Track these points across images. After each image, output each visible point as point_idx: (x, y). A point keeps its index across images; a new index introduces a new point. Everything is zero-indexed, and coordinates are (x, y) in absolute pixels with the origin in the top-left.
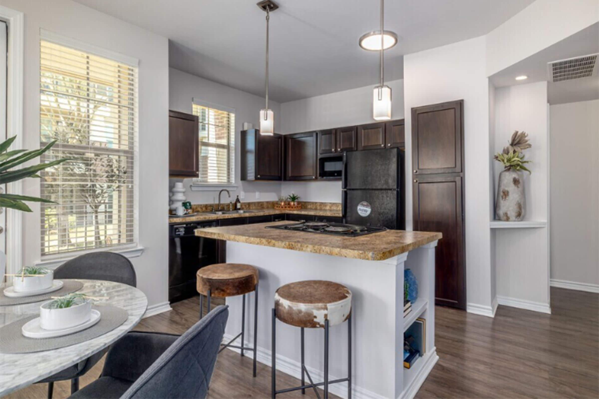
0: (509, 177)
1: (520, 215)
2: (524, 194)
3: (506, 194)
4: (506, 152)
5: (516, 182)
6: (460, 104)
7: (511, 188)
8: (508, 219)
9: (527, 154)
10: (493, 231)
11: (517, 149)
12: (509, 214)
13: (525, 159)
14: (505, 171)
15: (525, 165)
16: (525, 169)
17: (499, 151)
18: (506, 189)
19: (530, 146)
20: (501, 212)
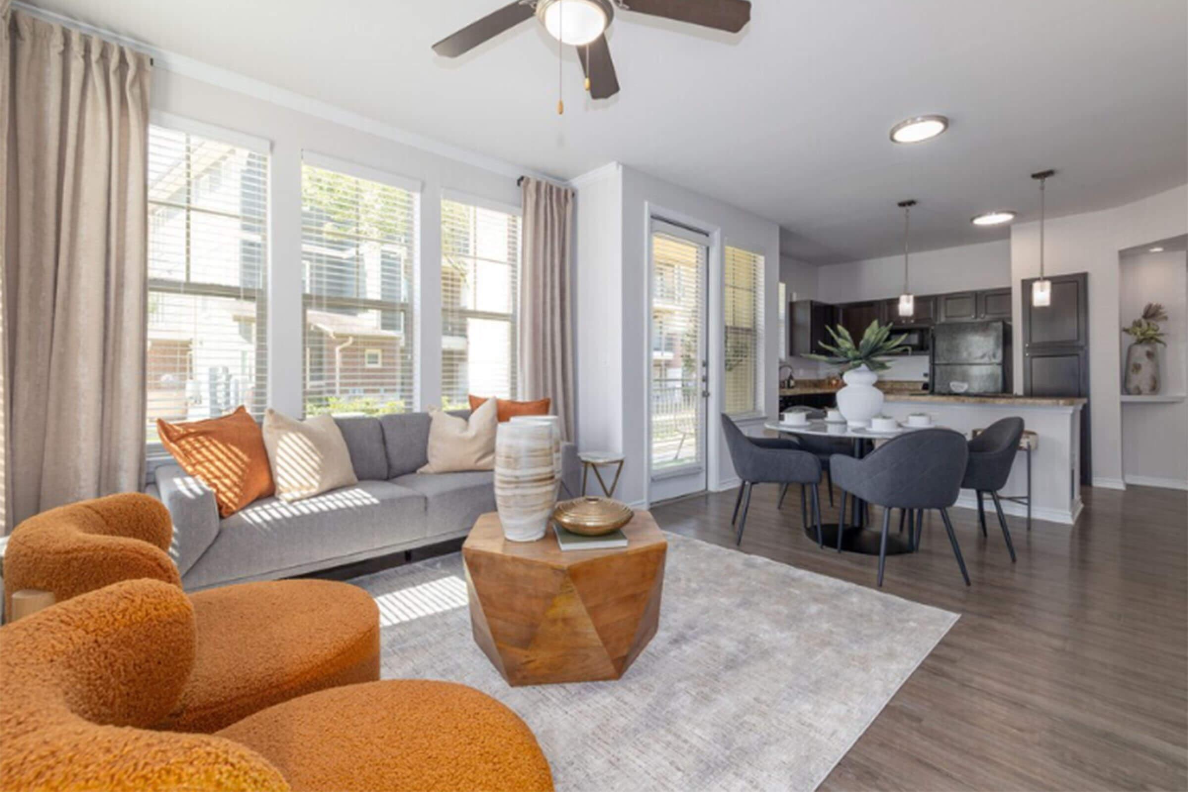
0: (1141, 351)
1: (1155, 388)
2: (1157, 367)
3: (1137, 368)
4: (1138, 324)
5: (1150, 355)
6: (1084, 276)
7: (1144, 362)
8: (1139, 392)
9: (1162, 326)
10: (1123, 404)
11: (1152, 322)
12: (1142, 387)
13: (1161, 331)
14: (1136, 344)
15: (1159, 338)
16: (1160, 342)
17: (1128, 325)
18: (1139, 362)
19: (1166, 318)
20: (1132, 386)
